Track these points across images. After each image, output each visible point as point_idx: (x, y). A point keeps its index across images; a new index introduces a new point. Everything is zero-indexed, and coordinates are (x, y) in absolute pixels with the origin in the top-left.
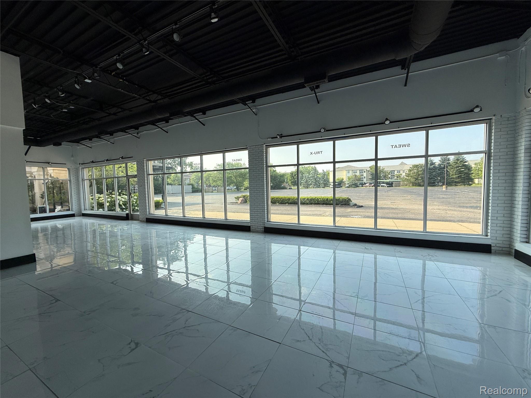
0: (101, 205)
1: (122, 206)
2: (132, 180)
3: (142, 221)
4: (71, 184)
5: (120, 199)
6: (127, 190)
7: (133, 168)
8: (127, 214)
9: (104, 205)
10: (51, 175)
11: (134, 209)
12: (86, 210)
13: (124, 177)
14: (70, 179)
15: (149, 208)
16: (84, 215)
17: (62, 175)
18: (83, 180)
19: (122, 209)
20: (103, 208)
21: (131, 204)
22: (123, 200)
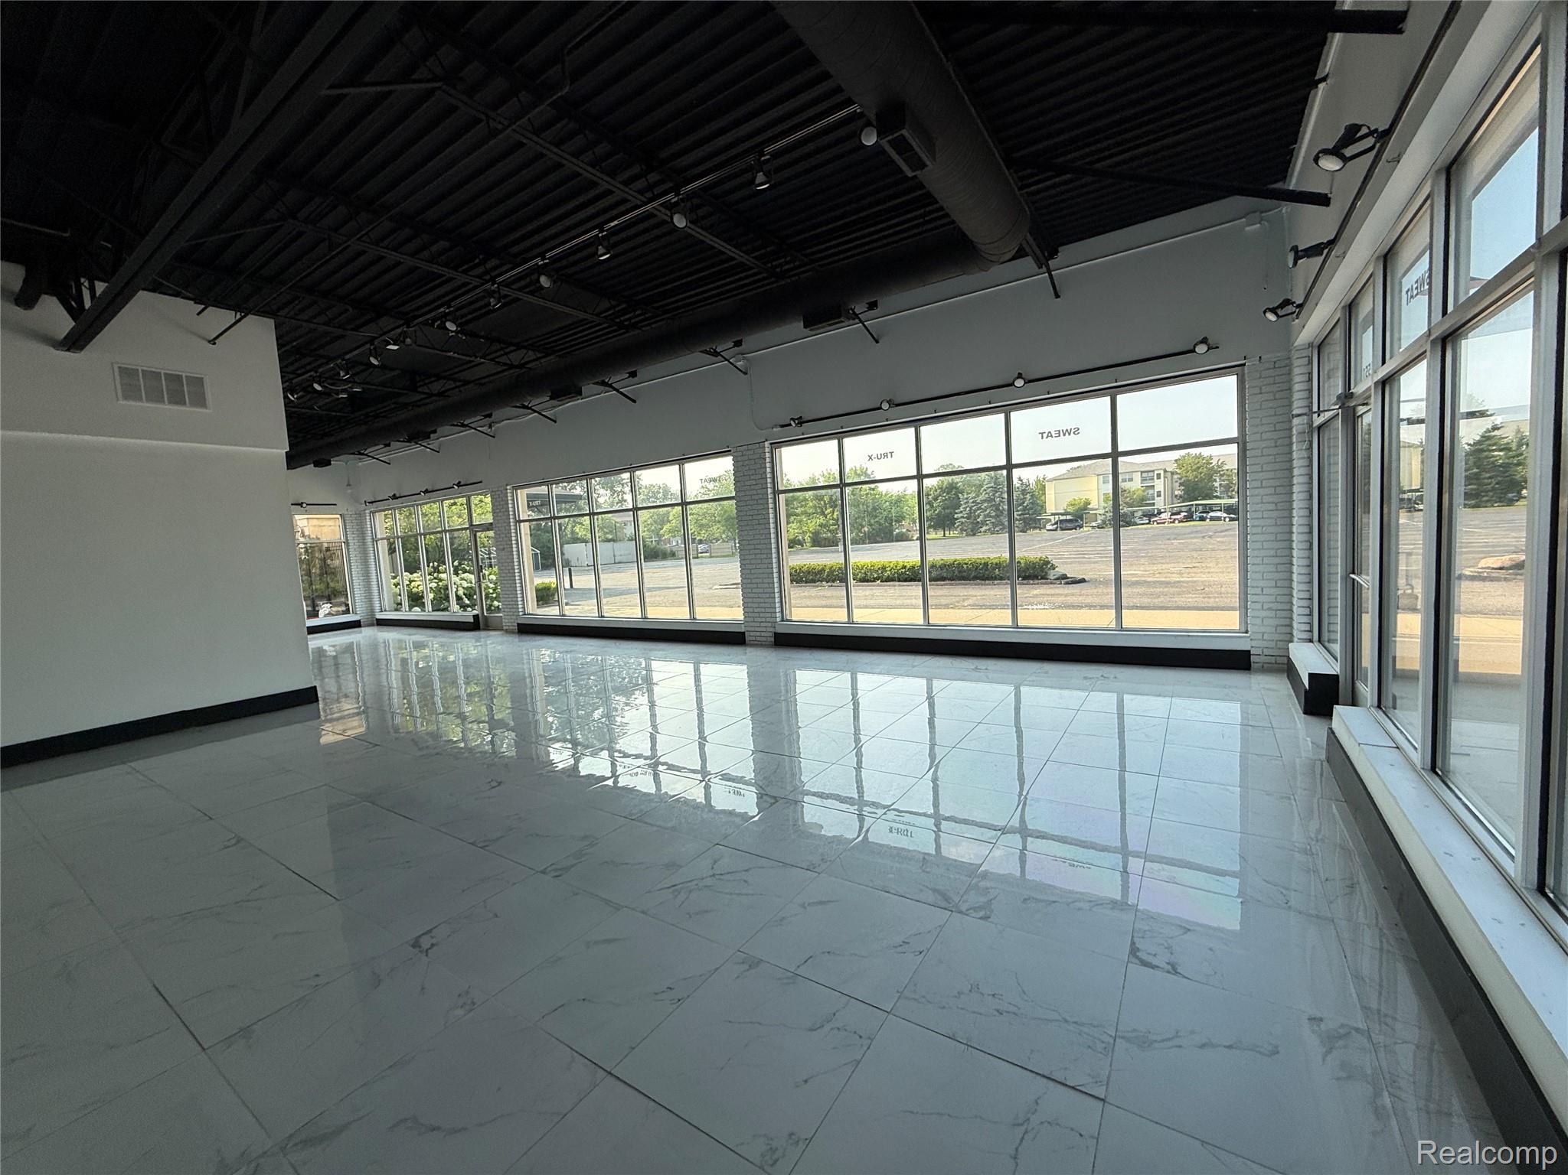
0: (416, 599)
1: (462, 599)
2: (483, 536)
3: (508, 632)
4: (349, 552)
5: (459, 582)
6: (471, 560)
7: (483, 508)
8: (476, 617)
9: (423, 597)
10: (303, 532)
11: (491, 605)
12: (385, 611)
13: (466, 529)
14: (347, 540)
15: (523, 600)
16: (382, 623)
17: (325, 530)
18: (375, 540)
19: (464, 607)
20: (422, 606)
21: (484, 594)
22: (465, 584)
